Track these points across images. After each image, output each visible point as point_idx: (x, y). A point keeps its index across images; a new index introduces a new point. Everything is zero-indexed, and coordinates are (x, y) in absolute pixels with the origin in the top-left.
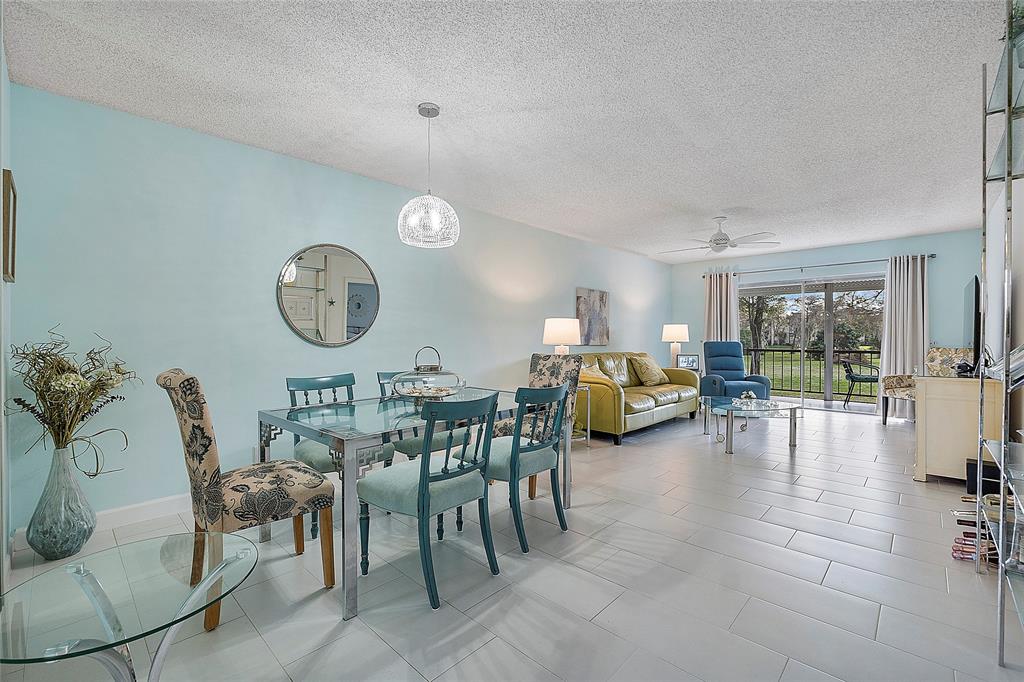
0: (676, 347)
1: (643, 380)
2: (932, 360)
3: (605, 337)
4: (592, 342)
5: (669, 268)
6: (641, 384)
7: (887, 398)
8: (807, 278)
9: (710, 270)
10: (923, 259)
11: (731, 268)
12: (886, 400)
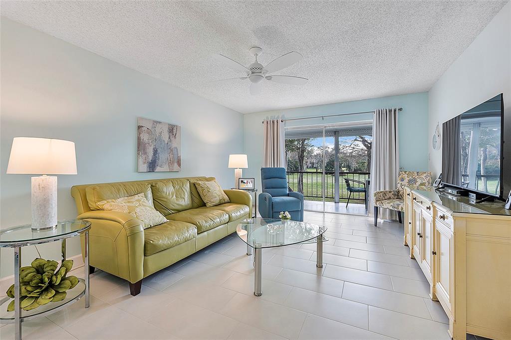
0: (239, 172)
1: (205, 201)
2: (402, 180)
3: (176, 164)
4: (158, 169)
5: (242, 117)
6: (204, 205)
7: (377, 207)
8: (326, 125)
9: (267, 118)
10: (395, 111)
11: (280, 116)
12: (376, 209)
